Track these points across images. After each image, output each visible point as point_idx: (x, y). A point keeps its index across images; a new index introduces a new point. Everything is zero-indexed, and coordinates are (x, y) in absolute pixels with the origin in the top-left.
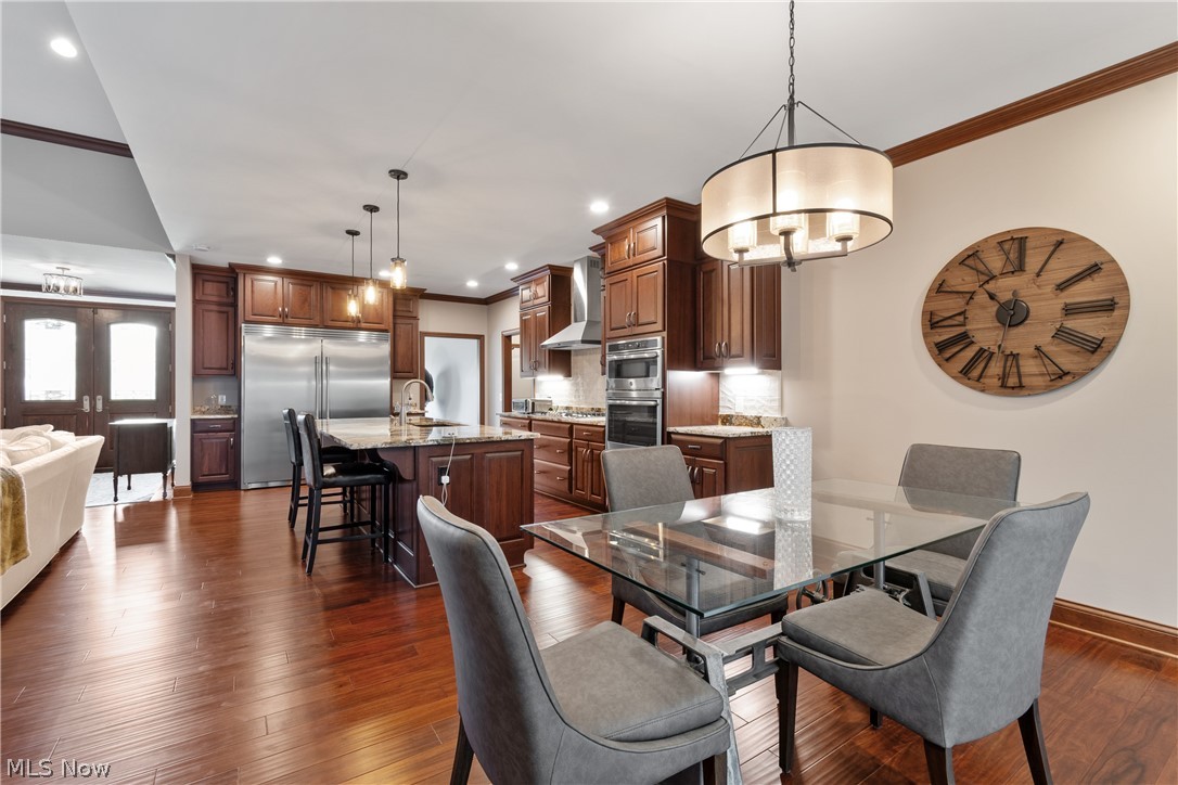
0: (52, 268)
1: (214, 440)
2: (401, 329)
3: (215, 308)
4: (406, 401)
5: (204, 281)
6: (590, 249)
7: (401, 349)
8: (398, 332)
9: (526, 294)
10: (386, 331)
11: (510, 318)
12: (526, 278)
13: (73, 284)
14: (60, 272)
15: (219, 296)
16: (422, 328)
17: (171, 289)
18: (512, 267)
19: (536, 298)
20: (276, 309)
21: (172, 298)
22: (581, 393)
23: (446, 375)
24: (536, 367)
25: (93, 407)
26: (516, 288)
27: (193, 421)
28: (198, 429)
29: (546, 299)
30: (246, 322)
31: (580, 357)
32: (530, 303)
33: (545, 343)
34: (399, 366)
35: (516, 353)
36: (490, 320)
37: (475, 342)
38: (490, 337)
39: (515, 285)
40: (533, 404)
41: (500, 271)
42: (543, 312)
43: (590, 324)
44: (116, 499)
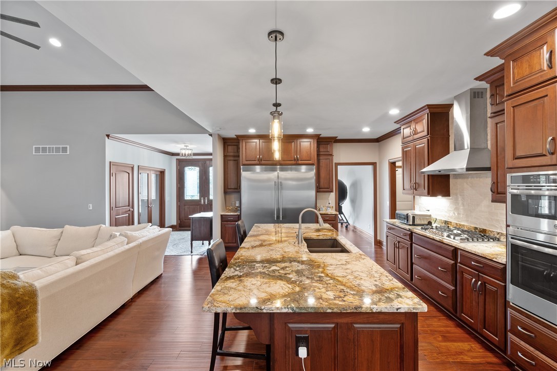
0: (182, 146)
1: (230, 226)
2: (323, 162)
3: (232, 158)
4: (327, 205)
5: (228, 145)
6: (476, 79)
7: (323, 174)
8: (321, 164)
9: (407, 131)
10: (313, 164)
11: (395, 150)
12: (406, 120)
13: (190, 152)
14: (185, 147)
15: (234, 152)
16: (336, 160)
17: (210, 150)
18: (395, 112)
19: (416, 133)
20: (256, 157)
21: (211, 154)
22: (462, 211)
23: (355, 185)
24: (415, 188)
25: (204, 202)
26: (399, 129)
27: (221, 215)
28: (224, 220)
29: (425, 133)
30: (244, 165)
31: (459, 181)
32: (411, 138)
33: (424, 170)
34: (322, 185)
35: (399, 173)
36: (381, 152)
37: (371, 167)
38: (380, 163)
39: (397, 126)
40: (414, 218)
41: (385, 117)
42: (423, 144)
43: (474, 150)
44: (192, 252)
